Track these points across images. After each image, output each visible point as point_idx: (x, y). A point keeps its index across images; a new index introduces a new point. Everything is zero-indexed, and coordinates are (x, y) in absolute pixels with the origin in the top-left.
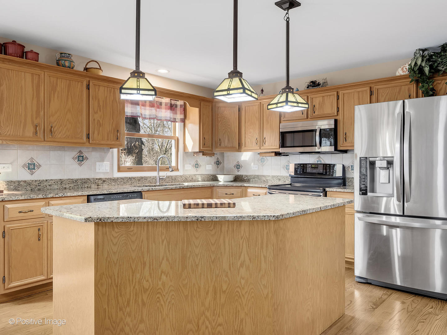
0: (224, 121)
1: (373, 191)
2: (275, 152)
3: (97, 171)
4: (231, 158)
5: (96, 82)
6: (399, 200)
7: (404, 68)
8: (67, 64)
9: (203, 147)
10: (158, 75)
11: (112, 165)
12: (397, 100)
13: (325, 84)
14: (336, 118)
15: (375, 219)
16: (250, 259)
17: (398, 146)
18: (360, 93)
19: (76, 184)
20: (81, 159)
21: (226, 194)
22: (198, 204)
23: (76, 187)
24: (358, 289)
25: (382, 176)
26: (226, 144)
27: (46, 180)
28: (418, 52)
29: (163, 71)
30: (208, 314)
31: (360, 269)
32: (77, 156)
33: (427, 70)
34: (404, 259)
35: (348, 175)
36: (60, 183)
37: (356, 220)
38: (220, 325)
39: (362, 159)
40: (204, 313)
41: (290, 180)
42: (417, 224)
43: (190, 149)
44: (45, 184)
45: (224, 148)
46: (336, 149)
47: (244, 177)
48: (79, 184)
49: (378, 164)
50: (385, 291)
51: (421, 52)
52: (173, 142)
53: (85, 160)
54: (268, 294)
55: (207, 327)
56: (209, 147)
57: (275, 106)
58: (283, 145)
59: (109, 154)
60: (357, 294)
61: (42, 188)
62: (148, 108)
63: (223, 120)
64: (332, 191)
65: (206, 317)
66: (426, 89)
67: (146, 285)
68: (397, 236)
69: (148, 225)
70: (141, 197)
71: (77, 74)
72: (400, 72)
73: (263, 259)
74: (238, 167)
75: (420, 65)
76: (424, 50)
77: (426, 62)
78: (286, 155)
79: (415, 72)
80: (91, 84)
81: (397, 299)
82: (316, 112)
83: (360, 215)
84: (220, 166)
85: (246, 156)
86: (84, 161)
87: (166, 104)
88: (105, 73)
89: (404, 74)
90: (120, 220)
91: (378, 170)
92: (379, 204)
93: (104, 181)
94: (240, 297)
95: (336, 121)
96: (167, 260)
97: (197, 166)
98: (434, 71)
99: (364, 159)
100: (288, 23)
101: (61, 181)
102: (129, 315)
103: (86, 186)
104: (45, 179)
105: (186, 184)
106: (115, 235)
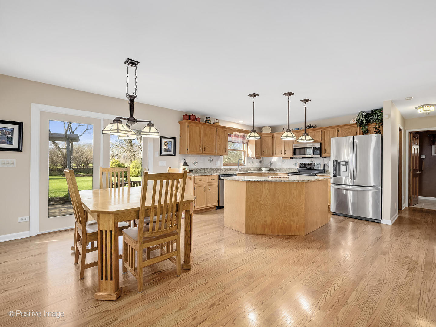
1: (339, 175)
2: (290, 157)
3: (216, 165)
4: (267, 160)
5: (219, 129)
6: (351, 179)
7: (354, 120)
8: (209, 122)
10: (239, 123)
11: (221, 163)
12: (350, 136)
13: (315, 126)
14: (321, 142)
15: (340, 187)
16: (297, 195)
17: (351, 155)
18: (333, 131)
20: (211, 160)
22: (276, 177)
24: (332, 217)
25: (343, 168)
26: (267, 153)
27: (200, 169)
28: (360, 113)
29: (241, 122)
30: (282, 213)
31: (333, 209)
32: (209, 159)
33: (364, 121)
34: (353, 204)
35: (326, 168)
37: (331, 187)
38: (286, 217)
40: (281, 213)
41: (297, 170)
42: (360, 189)
43: (250, 155)
45: (265, 155)
46: (321, 156)
47: (274, 169)
48: (210, 170)
49: (342, 163)
50: (345, 218)
51: (362, 113)
52: (243, 153)
54: (303, 208)
55: (282, 218)
56: (259, 155)
57: (300, 140)
58: (295, 154)
59: (220, 158)
60: (331, 219)
61: (198, 172)
62: (234, 138)
64: (319, 175)
65: (282, 214)
66: (364, 130)
67: (262, 202)
68: (350, 194)
69: (263, 183)
70: (236, 176)
71: (212, 125)
72: (352, 122)
73: (301, 195)
74: (271, 164)
75: (362, 119)
76: (363, 112)
77: (364, 118)
78: (295, 159)
79: (359, 122)
80: (217, 129)
81: (350, 221)
83: (333, 185)
84: (262, 164)
85: (275, 159)
87: (241, 136)
88: (221, 124)
89: (354, 123)
90: (255, 181)
91: (341, 166)
92: (341, 180)
93: (218, 170)
94: (293, 208)
95: (321, 143)
96: (269, 194)
97: (252, 163)
98: (368, 122)
99: (335, 161)
100: (305, 108)
102: (256, 212)
105: (249, 172)
106: (252, 186)
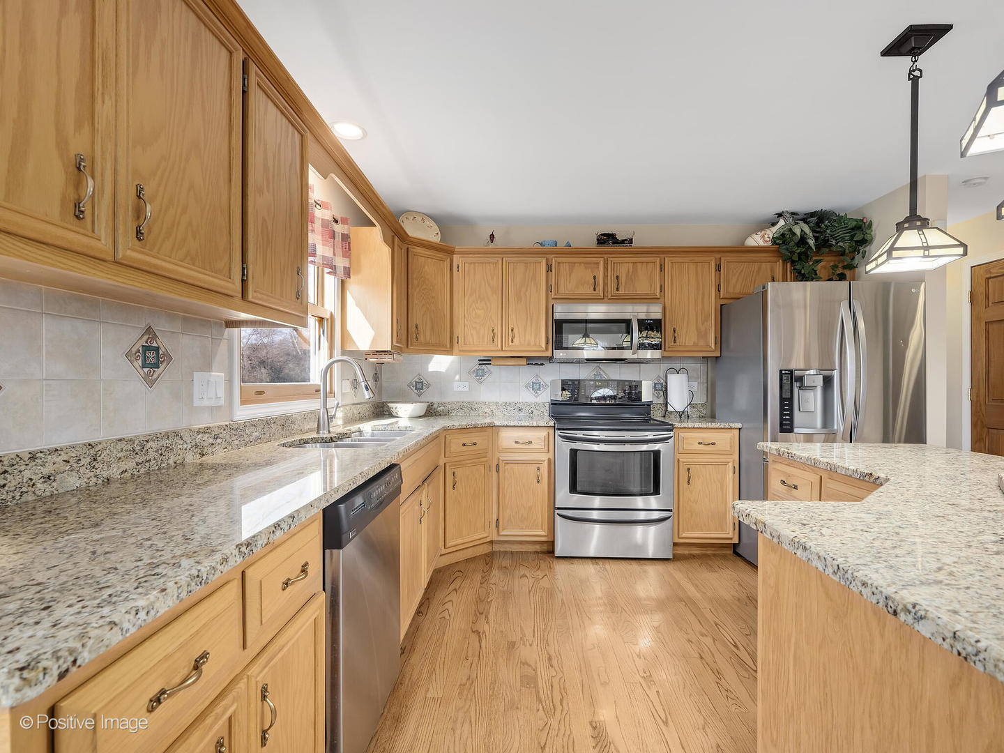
0: (424, 287)
3: (196, 403)
7: (766, 236)
9: (397, 342)
11: (230, 381)
14: (660, 302)
18: (699, 265)
19: (143, 458)
20: (151, 358)
21: (464, 445)
23: (142, 471)
26: (428, 336)
27: (33, 457)
32: (138, 346)
33: (812, 243)
36: (88, 460)
39: (783, 372)
43: (364, 342)
44: (27, 474)
45: (423, 344)
47: (435, 406)
48: (152, 455)
53: (164, 364)
58: (559, 345)
61: (13, 497)
63: (422, 286)
64: (685, 428)
74: (419, 385)
82: (620, 289)
85: (439, 363)
86: (162, 367)
87: (324, 223)
89: (766, 244)
93: (216, 437)
99: (787, 372)
101: (92, 452)
103: (171, 461)
104: (24, 450)
